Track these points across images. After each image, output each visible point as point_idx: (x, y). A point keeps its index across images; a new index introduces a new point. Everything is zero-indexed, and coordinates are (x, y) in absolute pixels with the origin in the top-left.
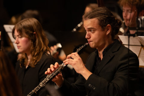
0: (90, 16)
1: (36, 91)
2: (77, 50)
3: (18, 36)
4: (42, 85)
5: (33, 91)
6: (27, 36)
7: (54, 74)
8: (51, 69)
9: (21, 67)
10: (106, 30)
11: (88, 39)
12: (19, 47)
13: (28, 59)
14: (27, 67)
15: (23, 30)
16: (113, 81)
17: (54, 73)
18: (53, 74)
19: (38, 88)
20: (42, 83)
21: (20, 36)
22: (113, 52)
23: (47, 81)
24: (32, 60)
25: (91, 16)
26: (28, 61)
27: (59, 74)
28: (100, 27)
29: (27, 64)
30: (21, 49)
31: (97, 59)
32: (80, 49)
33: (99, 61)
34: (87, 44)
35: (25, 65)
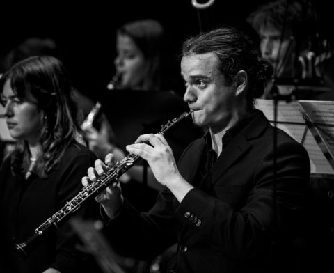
0: (197, 48)
1: (56, 220)
2: (161, 128)
3: (12, 98)
4: (72, 207)
5: (49, 221)
6: (34, 100)
7: (103, 183)
8: (97, 169)
9: (13, 174)
10: (235, 84)
11: (191, 102)
12: (12, 126)
13: (30, 155)
14: (28, 174)
15: (28, 86)
16: (244, 209)
17: (103, 179)
18: (100, 182)
19: (63, 214)
20: (72, 202)
21: (16, 99)
22: (248, 140)
23: (84, 197)
24: (41, 159)
25: (202, 48)
26: (31, 162)
27: (114, 184)
28: (222, 76)
29: (29, 167)
30: (18, 130)
31: (208, 154)
32: (168, 127)
33: (213, 159)
34: (186, 115)
35: (23, 169)
